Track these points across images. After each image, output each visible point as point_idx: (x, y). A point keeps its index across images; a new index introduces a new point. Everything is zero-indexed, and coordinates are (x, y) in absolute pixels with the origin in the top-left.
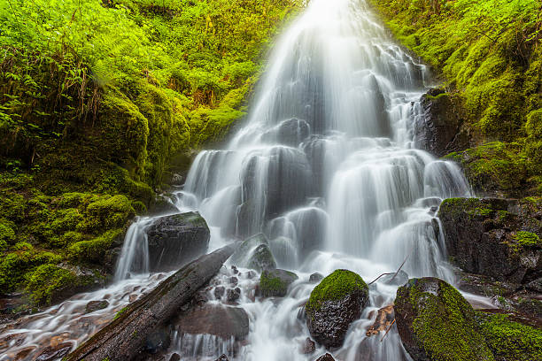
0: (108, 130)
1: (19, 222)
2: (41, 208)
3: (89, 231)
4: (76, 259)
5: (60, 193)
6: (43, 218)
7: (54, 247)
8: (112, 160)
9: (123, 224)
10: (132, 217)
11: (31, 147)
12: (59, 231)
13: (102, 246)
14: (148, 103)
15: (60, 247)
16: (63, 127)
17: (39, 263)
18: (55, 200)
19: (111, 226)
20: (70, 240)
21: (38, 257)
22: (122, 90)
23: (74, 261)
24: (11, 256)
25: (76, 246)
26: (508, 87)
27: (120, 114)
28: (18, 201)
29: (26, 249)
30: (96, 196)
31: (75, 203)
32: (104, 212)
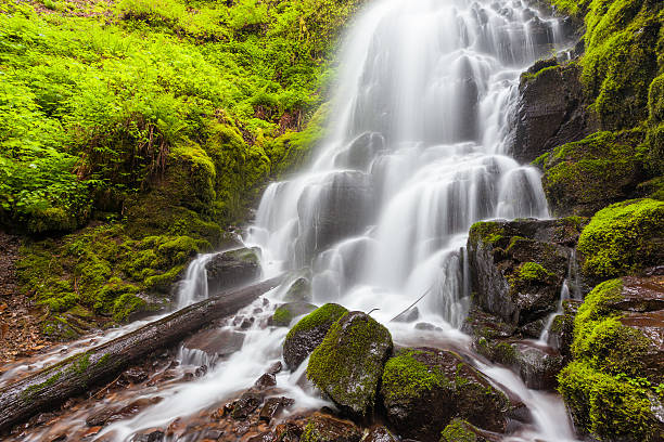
0: (176, 179)
1: (113, 262)
2: (127, 251)
3: (160, 267)
4: (149, 289)
5: (143, 237)
6: (128, 258)
7: (136, 280)
8: (182, 205)
9: (185, 261)
10: (193, 255)
11: (121, 202)
12: (138, 269)
13: (169, 279)
14: (215, 145)
15: (140, 280)
16: (140, 182)
17: (122, 292)
18: (138, 243)
19: (176, 263)
20: (146, 275)
21: (122, 288)
22: (191, 137)
23: (149, 291)
24: (106, 287)
25: (148, 280)
26: (631, 42)
27: (185, 162)
28: (112, 246)
29: (117, 281)
30: (166, 238)
31: (151, 245)
32: (170, 252)
